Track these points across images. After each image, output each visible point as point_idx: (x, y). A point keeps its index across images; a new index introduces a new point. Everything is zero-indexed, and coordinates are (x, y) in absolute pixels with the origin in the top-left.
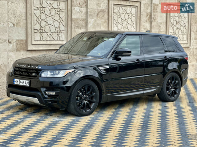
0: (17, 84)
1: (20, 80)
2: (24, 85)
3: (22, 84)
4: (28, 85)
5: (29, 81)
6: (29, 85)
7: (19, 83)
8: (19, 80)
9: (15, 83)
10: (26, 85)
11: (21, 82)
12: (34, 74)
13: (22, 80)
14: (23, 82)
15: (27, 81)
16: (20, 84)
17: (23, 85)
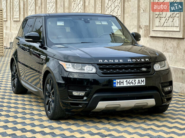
0: (122, 85)
1: (128, 80)
2: (136, 84)
3: (131, 85)
4: (143, 84)
5: (144, 79)
6: (145, 84)
7: (125, 84)
8: (125, 80)
9: (118, 85)
10: (139, 84)
11: (130, 82)
12: (144, 69)
13: (131, 80)
14: (133, 81)
15: (140, 79)
16: (129, 85)
17: (134, 85)
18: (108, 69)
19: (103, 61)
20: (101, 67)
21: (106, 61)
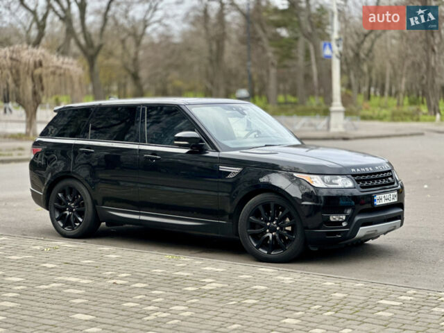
0: (381, 203)
2: (392, 201)
3: (388, 202)
4: (396, 200)
5: (396, 193)
7: (383, 202)
8: (383, 196)
9: (377, 203)
10: (394, 201)
11: (387, 197)
13: (388, 195)
14: (389, 197)
15: (393, 194)
16: (386, 202)
17: (390, 202)
18: (363, 181)
19: (356, 170)
20: (356, 178)
21: (358, 170)
